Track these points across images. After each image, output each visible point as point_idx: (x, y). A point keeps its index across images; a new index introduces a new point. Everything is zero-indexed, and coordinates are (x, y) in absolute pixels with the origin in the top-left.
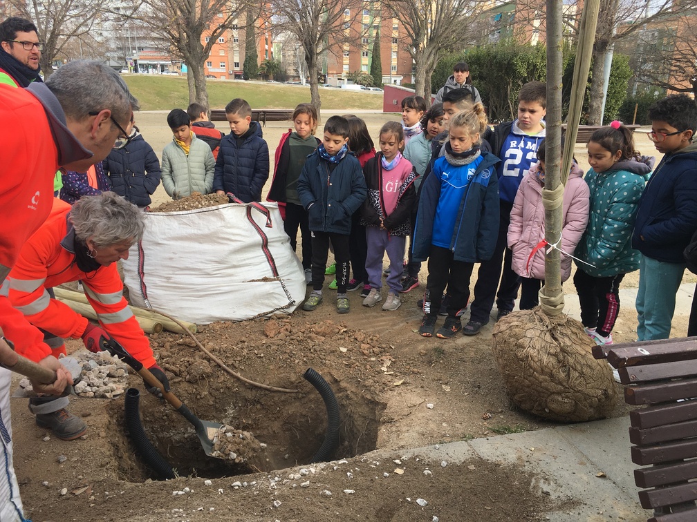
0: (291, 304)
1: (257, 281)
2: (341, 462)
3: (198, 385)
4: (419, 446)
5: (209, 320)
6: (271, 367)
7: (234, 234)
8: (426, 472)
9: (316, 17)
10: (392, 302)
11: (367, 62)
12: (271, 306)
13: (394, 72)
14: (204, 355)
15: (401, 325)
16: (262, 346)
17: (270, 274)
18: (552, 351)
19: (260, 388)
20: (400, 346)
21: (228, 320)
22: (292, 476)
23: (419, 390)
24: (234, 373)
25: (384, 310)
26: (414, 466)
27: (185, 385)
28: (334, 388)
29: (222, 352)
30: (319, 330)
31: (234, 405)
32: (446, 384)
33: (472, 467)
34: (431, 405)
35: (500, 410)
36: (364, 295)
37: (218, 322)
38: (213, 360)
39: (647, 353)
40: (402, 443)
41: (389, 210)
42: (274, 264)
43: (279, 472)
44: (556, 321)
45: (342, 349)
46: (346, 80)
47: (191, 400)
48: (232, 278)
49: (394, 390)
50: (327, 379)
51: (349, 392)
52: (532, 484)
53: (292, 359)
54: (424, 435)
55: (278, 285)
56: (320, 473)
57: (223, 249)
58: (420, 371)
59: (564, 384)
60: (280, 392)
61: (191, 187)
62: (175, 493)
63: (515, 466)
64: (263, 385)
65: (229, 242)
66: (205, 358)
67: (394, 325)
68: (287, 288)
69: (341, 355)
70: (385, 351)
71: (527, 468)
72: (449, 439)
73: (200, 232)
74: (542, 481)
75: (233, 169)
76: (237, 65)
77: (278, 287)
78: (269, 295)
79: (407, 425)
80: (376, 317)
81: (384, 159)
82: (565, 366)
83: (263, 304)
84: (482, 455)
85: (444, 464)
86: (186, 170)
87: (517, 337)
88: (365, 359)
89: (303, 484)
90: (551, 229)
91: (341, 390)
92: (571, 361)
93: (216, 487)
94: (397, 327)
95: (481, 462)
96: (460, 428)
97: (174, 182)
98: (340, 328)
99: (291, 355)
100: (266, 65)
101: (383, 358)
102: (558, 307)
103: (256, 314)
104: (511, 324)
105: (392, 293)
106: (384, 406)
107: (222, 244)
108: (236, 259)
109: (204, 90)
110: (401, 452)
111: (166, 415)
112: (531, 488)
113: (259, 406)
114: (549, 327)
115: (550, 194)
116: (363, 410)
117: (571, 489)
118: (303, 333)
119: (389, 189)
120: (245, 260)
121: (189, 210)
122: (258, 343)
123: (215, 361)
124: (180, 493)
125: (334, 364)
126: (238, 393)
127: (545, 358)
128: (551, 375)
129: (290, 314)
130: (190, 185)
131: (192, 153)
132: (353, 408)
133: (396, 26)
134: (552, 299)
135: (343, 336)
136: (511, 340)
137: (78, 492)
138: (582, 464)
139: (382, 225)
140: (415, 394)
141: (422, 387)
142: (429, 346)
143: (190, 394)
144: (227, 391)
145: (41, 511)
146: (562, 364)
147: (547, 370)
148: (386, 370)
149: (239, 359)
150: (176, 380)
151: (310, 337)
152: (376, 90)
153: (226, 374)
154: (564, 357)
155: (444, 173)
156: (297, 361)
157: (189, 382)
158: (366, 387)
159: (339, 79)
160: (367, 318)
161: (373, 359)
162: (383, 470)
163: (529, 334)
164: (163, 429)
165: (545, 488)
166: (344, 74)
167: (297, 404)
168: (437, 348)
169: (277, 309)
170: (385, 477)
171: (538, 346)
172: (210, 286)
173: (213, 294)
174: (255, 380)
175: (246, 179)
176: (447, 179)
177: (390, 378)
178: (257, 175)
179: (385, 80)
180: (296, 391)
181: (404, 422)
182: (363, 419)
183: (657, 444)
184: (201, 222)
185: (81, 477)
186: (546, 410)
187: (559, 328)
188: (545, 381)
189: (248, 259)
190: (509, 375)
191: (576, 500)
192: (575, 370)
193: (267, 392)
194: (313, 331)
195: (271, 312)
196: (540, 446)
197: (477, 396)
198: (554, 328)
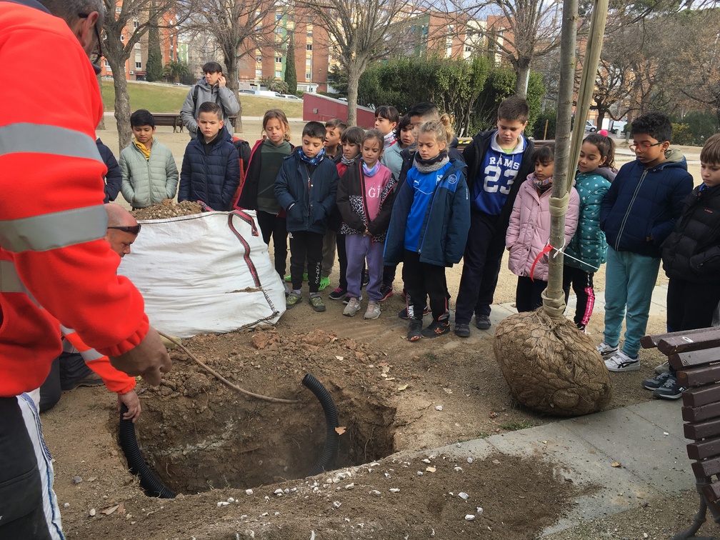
0: (275, 314)
1: (240, 291)
2: (373, 464)
3: (196, 399)
4: (440, 446)
5: (191, 333)
6: (270, 378)
7: (217, 243)
8: (457, 468)
9: (235, 19)
10: (373, 310)
11: (281, 68)
12: (254, 318)
13: (308, 80)
14: (199, 369)
15: (388, 332)
16: (257, 357)
17: (252, 285)
18: (558, 349)
19: (261, 400)
20: (392, 353)
21: (212, 333)
22: (329, 480)
23: (423, 394)
24: (234, 386)
25: (366, 319)
26: (443, 464)
27: (183, 400)
28: (335, 397)
29: (217, 365)
30: (311, 340)
31: (233, 419)
32: (447, 387)
33: (496, 462)
34: (439, 407)
35: (503, 409)
36: (345, 302)
37: (201, 335)
38: (210, 373)
39: (691, 341)
40: (423, 444)
41: (373, 216)
42: (256, 274)
43: (316, 477)
44: (558, 322)
45: (338, 357)
46: (259, 86)
47: (189, 415)
48: (215, 289)
49: (400, 395)
50: (328, 387)
51: (353, 399)
52: (554, 473)
53: (290, 369)
54: (440, 435)
55: (260, 296)
56: (357, 476)
57: (205, 259)
58: (419, 376)
59: (570, 379)
60: (281, 403)
61: (152, 194)
62: (219, 504)
63: (534, 458)
64: (264, 397)
65: (213, 252)
66: (201, 372)
67: (381, 333)
68: (270, 298)
69: (338, 364)
70: (379, 358)
71: (546, 459)
72: (467, 438)
73: (181, 242)
74: (562, 470)
75: (203, 177)
76: (139, 65)
77: (261, 298)
78: (253, 306)
79: (422, 427)
80: (360, 326)
81: (365, 166)
82: (571, 363)
83: (247, 315)
84: (502, 450)
85: (470, 460)
86: (146, 176)
87: (523, 337)
88: (364, 367)
89: (348, 486)
90: (557, 234)
91: (342, 398)
92: (575, 358)
93: (261, 495)
94: (384, 335)
95: (503, 457)
96: (473, 427)
97: (133, 188)
98: (331, 337)
99: (288, 365)
100: (172, 66)
101: (381, 364)
102: (560, 308)
103: (241, 326)
104: (516, 326)
105: (372, 302)
106: (394, 411)
107: (204, 253)
108: (218, 269)
109: (125, 92)
110: (426, 452)
111: (165, 432)
112: (554, 476)
113: (258, 419)
114: (552, 327)
115: (558, 201)
116: (370, 416)
117: (589, 475)
118: (295, 343)
119: (372, 195)
120: (227, 270)
121: (164, 218)
122: (251, 355)
123: (213, 374)
124: (225, 503)
125: (333, 372)
126: (238, 406)
127: (552, 356)
128: (558, 372)
129: (273, 325)
130: (151, 191)
131: (153, 157)
132: (358, 416)
133: (311, 32)
134: (556, 300)
135: (335, 345)
136: (518, 340)
137: (109, 512)
138: (592, 452)
139: (367, 231)
140: (421, 398)
141: (426, 391)
142: (419, 352)
143: (190, 409)
144: (226, 404)
145: (77, 533)
146: (567, 360)
147: (554, 367)
148: (386, 376)
149: (237, 371)
150: (174, 395)
151: (303, 347)
152: (292, 97)
153: (224, 387)
154: (569, 354)
155: (415, 181)
156: (296, 371)
157: (188, 396)
158: (372, 393)
159: (251, 85)
160: (352, 327)
161: (371, 366)
162: (415, 470)
163: (535, 334)
164: (161, 446)
165: (567, 476)
166: (257, 79)
167: (298, 414)
168: (429, 354)
169: (261, 320)
170: (420, 476)
171: (544, 345)
172: (189, 297)
173: (196, 306)
174: (255, 392)
175: (218, 188)
176: (418, 187)
177: (392, 384)
178: (229, 182)
179: (300, 87)
180: (296, 401)
181: (417, 424)
182: (368, 425)
183: (705, 421)
184: (181, 230)
185: (105, 496)
186: (552, 405)
187: (561, 328)
188: (553, 377)
189: (230, 269)
190: (516, 374)
191: (596, 484)
192: (579, 366)
193: (268, 404)
194: (304, 341)
195: (256, 323)
196: (551, 439)
197: (478, 396)
198: (556, 328)
